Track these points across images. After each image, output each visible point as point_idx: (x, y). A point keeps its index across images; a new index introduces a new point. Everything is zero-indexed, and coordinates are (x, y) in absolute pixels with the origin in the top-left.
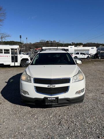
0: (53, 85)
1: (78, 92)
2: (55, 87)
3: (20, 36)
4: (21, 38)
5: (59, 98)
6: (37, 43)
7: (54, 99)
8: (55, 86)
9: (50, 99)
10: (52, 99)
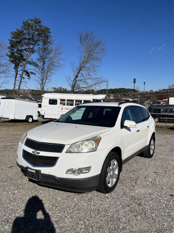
0: (38, 151)
1: (73, 171)
2: (40, 155)
3: (135, 80)
4: (134, 82)
5: (42, 172)
6: (163, 90)
7: (35, 172)
8: (39, 153)
9: (30, 170)
10: (33, 171)
